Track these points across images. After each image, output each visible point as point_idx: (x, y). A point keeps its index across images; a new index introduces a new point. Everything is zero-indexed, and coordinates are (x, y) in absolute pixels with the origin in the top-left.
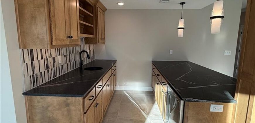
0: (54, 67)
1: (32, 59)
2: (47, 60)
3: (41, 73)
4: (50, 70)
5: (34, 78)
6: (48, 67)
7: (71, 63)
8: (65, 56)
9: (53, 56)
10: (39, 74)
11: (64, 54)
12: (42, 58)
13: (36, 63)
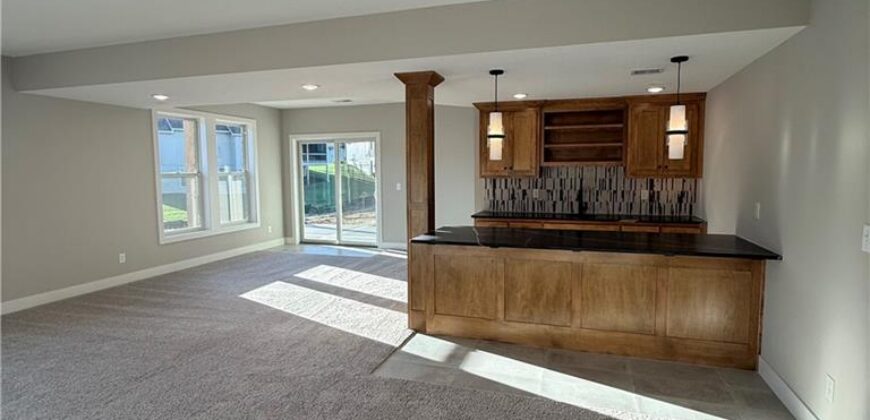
0: (524, 198)
1: (494, 187)
2: (513, 190)
3: (503, 202)
4: (516, 202)
5: (494, 203)
6: (513, 197)
7: (566, 204)
8: (548, 191)
9: (523, 188)
10: (500, 202)
11: (548, 188)
12: (506, 187)
13: (498, 191)
